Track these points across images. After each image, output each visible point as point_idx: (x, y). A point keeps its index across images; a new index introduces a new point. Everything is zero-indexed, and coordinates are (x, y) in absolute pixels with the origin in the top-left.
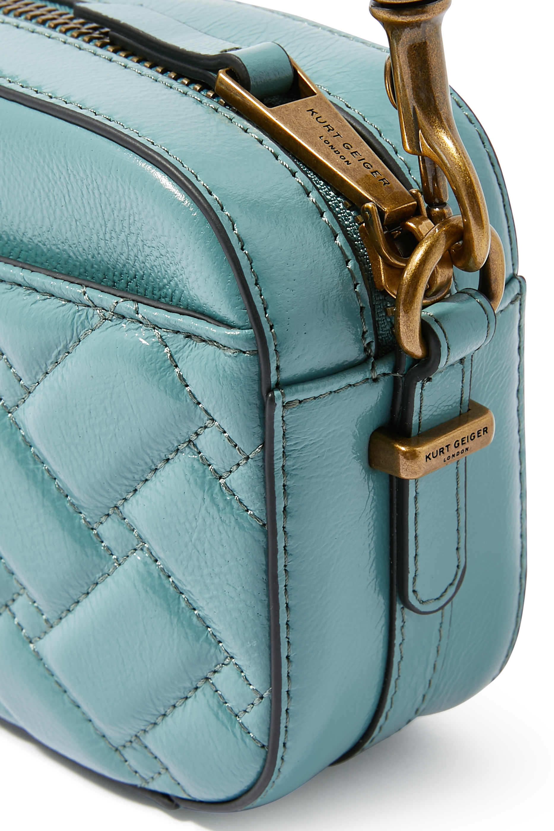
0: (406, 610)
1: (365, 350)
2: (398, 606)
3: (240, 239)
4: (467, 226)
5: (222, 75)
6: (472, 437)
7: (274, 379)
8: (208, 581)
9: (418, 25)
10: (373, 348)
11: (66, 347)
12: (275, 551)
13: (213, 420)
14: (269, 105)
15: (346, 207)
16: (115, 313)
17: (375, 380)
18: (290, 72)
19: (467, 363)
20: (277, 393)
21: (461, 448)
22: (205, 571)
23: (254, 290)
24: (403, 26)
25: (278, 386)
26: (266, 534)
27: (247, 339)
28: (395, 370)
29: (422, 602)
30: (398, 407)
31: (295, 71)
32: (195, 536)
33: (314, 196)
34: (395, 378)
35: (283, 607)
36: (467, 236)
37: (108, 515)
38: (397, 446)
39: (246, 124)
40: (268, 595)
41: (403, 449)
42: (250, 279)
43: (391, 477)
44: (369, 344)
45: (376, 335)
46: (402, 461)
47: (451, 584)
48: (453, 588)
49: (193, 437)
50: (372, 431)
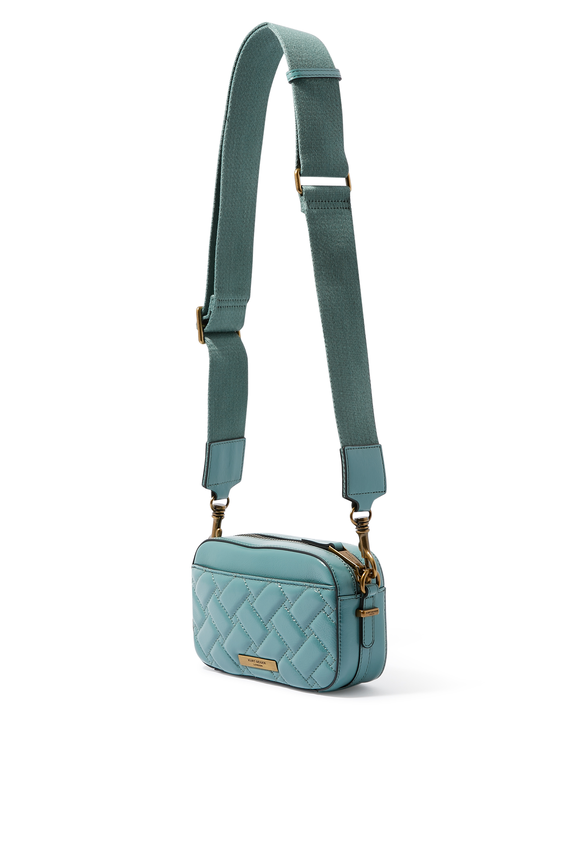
0: (363, 648)
1: (355, 593)
2: (361, 646)
3: (333, 570)
4: (373, 569)
5: (330, 546)
6: (375, 611)
7: (338, 595)
8: (326, 637)
9: (364, 533)
10: (357, 592)
11: (300, 594)
12: (338, 629)
13: (327, 604)
14: (338, 551)
15: (352, 568)
16: (309, 586)
17: (357, 598)
18: (342, 547)
19: (374, 597)
20: (339, 597)
21: (373, 613)
22: (325, 635)
23: (335, 578)
24: (361, 534)
25: (339, 596)
26: (337, 626)
27: (334, 587)
28: (360, 597)
29: (366, 645)
30: (361, 604)
31: (343, 547)
32: (323, 628)
33: (346, 566)
34: (361, 598)
35: (339, 641)
36: (373, 571)
37: (307, 628)
38: (361, 611)
39: (334, 554)
40: (337, 638)
41: (362, 611)
42: (335, 577)
43: (360, 617)
44: (356, 591)
45: (357, 591)
46: (362, 614)
47: (371, 643)
48: (372, 644)
49: (323, 608)
50: (356, 609)
